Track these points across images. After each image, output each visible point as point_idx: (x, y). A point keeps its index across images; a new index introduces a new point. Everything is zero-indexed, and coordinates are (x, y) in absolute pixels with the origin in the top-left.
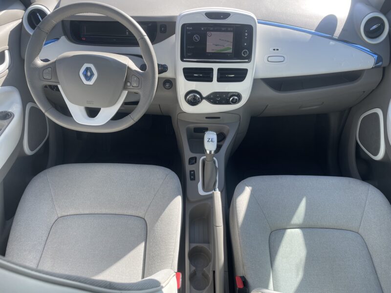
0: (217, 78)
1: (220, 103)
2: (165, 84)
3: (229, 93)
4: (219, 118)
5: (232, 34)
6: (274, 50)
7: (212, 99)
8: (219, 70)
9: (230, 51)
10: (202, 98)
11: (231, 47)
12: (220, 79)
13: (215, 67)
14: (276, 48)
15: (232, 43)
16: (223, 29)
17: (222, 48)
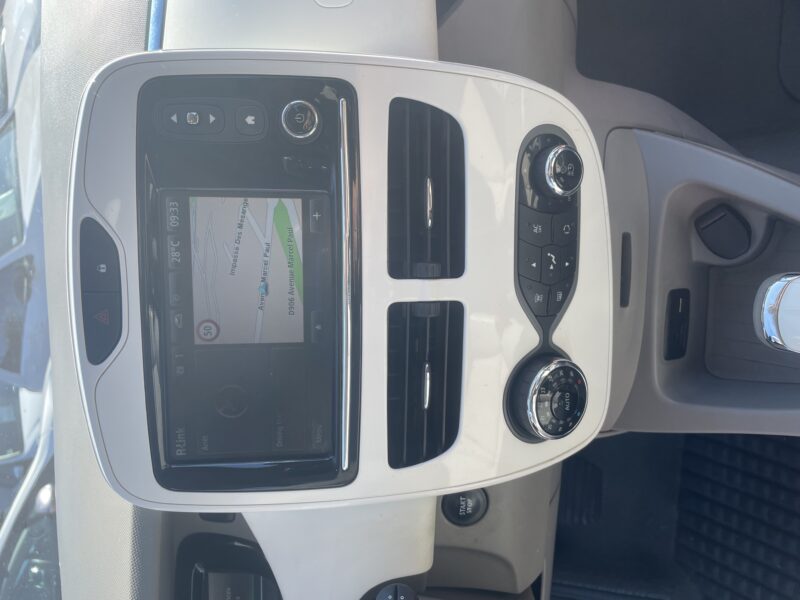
0: (443, 275)
1: (568, 248)
2: (468, 516)
4: (626, 238)
5: (200, 200)
7: (549, 297)
8: (397, 269)
9: (293, 207)
10: (545, 353)
11: (273, 202)
12: (450, 258)
13: (381, 291)
15: (251, 200)
16: (174, 255)
17: (279, 256)
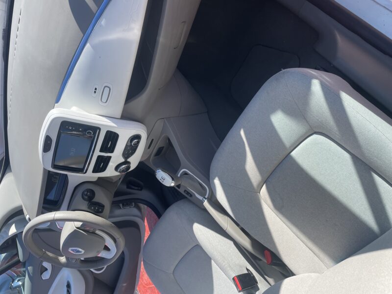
3: (127, 145)
4: (153, 140)
6: (95, 92)
8: (101, 151)
12: (112, 150)
13: (97, 153)
14: (94, 90)
